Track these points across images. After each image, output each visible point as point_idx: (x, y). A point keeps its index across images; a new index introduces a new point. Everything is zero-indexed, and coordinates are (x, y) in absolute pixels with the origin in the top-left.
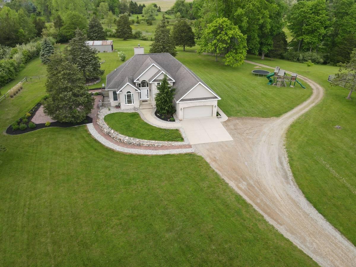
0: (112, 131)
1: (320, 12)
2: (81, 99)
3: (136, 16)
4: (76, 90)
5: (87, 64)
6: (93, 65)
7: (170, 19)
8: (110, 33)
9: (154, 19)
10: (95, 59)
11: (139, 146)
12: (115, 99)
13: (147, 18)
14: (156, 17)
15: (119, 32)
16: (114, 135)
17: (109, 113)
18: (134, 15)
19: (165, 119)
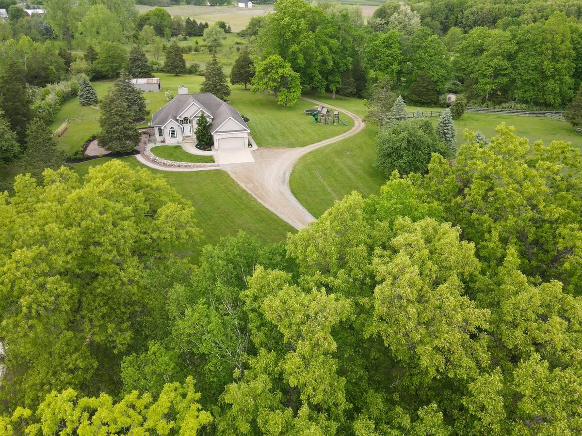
0: (158, 158)
1: (392, 46)
2: (131, 132)
3: (194, 39)
4: (126, 125)
5: (133, 104)
6: (138, 105)
7: (242, 44)
8: (157, 66)
9: (220, 45)
10: (140, 99)
11: (179, 166)
12: (161, 134)
13: (210, 44)
14: (222, 42)
15: (169, 66)
16: (159, 161)
17: (155, 146)
18: (192, 38)
19: (204, 149)
